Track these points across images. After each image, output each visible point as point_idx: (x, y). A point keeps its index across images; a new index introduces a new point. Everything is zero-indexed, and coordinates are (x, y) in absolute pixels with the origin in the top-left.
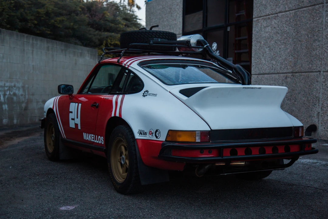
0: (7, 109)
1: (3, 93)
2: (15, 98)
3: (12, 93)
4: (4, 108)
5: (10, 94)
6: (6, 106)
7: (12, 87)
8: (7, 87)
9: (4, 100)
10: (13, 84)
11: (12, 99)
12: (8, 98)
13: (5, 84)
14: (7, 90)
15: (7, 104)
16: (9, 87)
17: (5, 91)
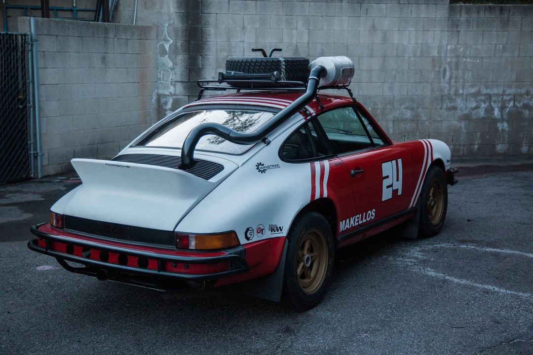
0: (507, 129)
1: (500, 105)
2: (527, 113)
3: (521, 104)
4: (500, 128)
5: (514, 106)
6: (506, 125)
7: (521, 95)
8: (509, 95)
9: (502, 116)
10: (523, 91)
11: (520, 114)
12: (509, 113)
13: (504, 91)
14: (510, 100)
15: (508, 122)
16: (515, 95)
17: (503, 102)
